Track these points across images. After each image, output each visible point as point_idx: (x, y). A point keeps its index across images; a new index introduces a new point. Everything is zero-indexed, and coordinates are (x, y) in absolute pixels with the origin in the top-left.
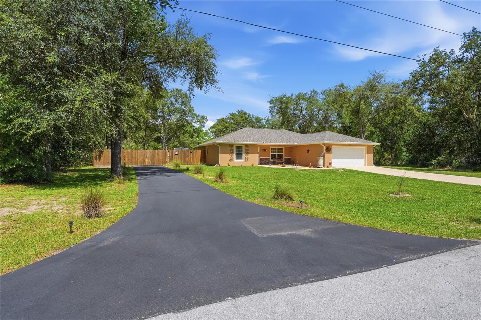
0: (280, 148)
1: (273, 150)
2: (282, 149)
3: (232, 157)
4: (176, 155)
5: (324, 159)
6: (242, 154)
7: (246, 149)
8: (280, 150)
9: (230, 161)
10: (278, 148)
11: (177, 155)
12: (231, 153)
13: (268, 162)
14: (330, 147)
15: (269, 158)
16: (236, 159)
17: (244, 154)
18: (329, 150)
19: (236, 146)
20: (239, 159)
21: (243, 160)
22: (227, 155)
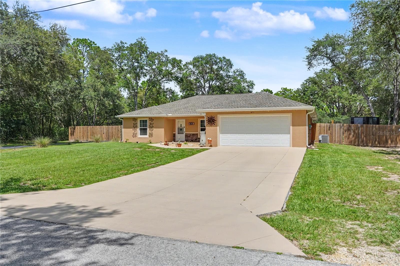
3: (135, 132)
9: (133, 137)
12: (134, 128)
13: (197, 139)
14: (214, 118)
15: (198, 134)
16: (141, 135)
17: (148, 129)
18: (213, 122)
19: (140, 120)
20: (143, 135)
21: (147, 136)
22: (131, 131)
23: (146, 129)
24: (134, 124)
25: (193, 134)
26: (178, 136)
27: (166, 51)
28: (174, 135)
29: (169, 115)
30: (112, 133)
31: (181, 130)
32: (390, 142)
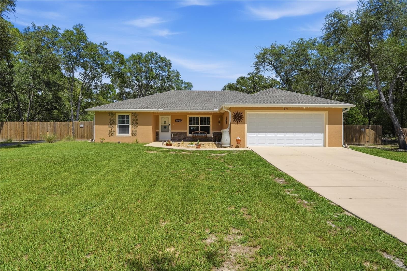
0: (205, 118)
1: (193, 120)
2: (208, 118)
3: (112, 130)
4: (81, 127)
5: (230, 132)
6: (128, 125)
7: (134, 118)
8: (205, 120)
9: (110, 136)
10: (201, 118)
11: (83, 127)
12: (111, 125)
13: (185, 138)
14: (241, 114)
15: (186, 132)
16: (119, 133)
17: (130, 126)
18: (240, 118)
19: (119, 115)
20: (123, 133)
21: (129, 135)
22: (106, 128)
23: (128, 126)
24: (110, 119)
25: (181, 133)
26: (161, 135)
27: (106, 44)
28: (157, 134)
29: (160, 110)
30: (61, 131)
31: (165, 127)
32: (354, 140)
